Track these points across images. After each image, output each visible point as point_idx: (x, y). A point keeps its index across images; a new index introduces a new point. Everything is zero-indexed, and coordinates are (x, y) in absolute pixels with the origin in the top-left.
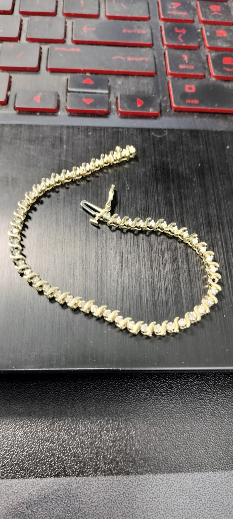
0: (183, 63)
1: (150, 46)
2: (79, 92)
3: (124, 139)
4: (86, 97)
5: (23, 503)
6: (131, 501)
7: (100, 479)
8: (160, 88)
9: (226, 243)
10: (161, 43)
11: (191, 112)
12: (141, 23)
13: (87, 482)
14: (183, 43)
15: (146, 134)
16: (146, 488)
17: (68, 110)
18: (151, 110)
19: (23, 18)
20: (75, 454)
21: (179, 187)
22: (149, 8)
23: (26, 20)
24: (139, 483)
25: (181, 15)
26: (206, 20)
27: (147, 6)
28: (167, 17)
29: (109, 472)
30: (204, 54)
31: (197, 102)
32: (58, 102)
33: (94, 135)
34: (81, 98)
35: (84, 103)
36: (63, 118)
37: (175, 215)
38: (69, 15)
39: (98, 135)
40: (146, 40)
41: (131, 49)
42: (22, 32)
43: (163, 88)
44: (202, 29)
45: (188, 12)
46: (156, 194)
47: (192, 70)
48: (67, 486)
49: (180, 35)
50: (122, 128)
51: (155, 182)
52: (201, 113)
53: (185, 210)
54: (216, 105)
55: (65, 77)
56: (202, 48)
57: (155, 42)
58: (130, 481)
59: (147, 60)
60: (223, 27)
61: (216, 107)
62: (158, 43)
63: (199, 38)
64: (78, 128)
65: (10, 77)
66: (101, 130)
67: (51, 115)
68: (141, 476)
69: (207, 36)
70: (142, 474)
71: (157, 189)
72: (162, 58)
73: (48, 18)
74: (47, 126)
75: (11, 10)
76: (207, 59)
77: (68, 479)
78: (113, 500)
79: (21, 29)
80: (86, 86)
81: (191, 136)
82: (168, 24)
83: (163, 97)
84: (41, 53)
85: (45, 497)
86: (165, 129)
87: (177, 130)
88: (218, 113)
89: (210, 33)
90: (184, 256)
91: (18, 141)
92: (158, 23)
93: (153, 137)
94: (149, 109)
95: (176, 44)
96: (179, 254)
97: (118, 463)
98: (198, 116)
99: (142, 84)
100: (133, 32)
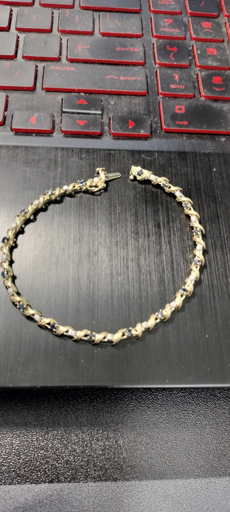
0: (174, 82)
1: (143, 64)
2: (73, 113)
3: (116, 161)
4: (80, 119)
5: (20, 508)
6: (118, 505)
7: (90, 485)
8: (151, 108)
9: (210, 265)
10: (153, 62)
11: (181, 133)
12: (134, 40)
13: (78, 488)
14: (174, 61)
15: (137, 156)
16: (133, 493)
17: (63, 132)
18: (142, 132)
19: (19, 35)
20: (67, 462)
21: (167, 210)
22: (142, 25)
23: (22, 36)
24: (126, 489)
25: (173, 32)
26: (197, 37)
27: (140, 22)
28: (159, 35)
29: (99, 479)
30: (194, 72)
31: (186, 123)
32: (54, 122)
33: (88, 157)
34: (75, 119)
35: (78, 124)
36: (58, 140)
37: (163, 238)
38: (64, 32)
39: (92, 157)
40: (139, 58)
41: (124, 67)
42: (19, 49)
43: (154, 108)
44: (193, 46)
45: (180, 29)
46: (145, 216)
47: (182, 90)
48: (60, 492)
49: (173, 53)
50: (114, 150)
51: (144, 205)
52: (190, 134)
53: (172, 233)
54: (205, 127)
55: (60, 96)
56: (193, 66)
57: (147, 60)
58: (118, 487)
59: (139, 79)
60: (214, 45)
61: (205, 128)
62: (150, 61)
63: (190, 56)
64: (72, 150)
65: (7, 97)
66: (94, 152)
67: (46, 136)
68: (128, 483)
69: (197, 53)
70: (128, 480)
71: (146, 212)
72: (154, 77)
73: (44, 36)
74: (43, 148)
75: (7, 27)
76: (198, 77)
77: (61, 485)
78: (102, 505)
79: (17, 47)
80: (80, 106)
81: (180, 158)
82: (161, 41)
83: (154, 118)
84: (37, 71)
85: (39, 502)
86: (155, 151)
87: (167, 152)
88: (206, 134)
89: (200, 51)
90: (171, 278)
91: (15, 163)
92: (151, 41)
93: (144, 160)
94: (140, 130)
95: (167, 62)
96: (166, 276)
97: (106, 470)
98: (186, 137)
99: (134, 104)
100: (126, 50)
